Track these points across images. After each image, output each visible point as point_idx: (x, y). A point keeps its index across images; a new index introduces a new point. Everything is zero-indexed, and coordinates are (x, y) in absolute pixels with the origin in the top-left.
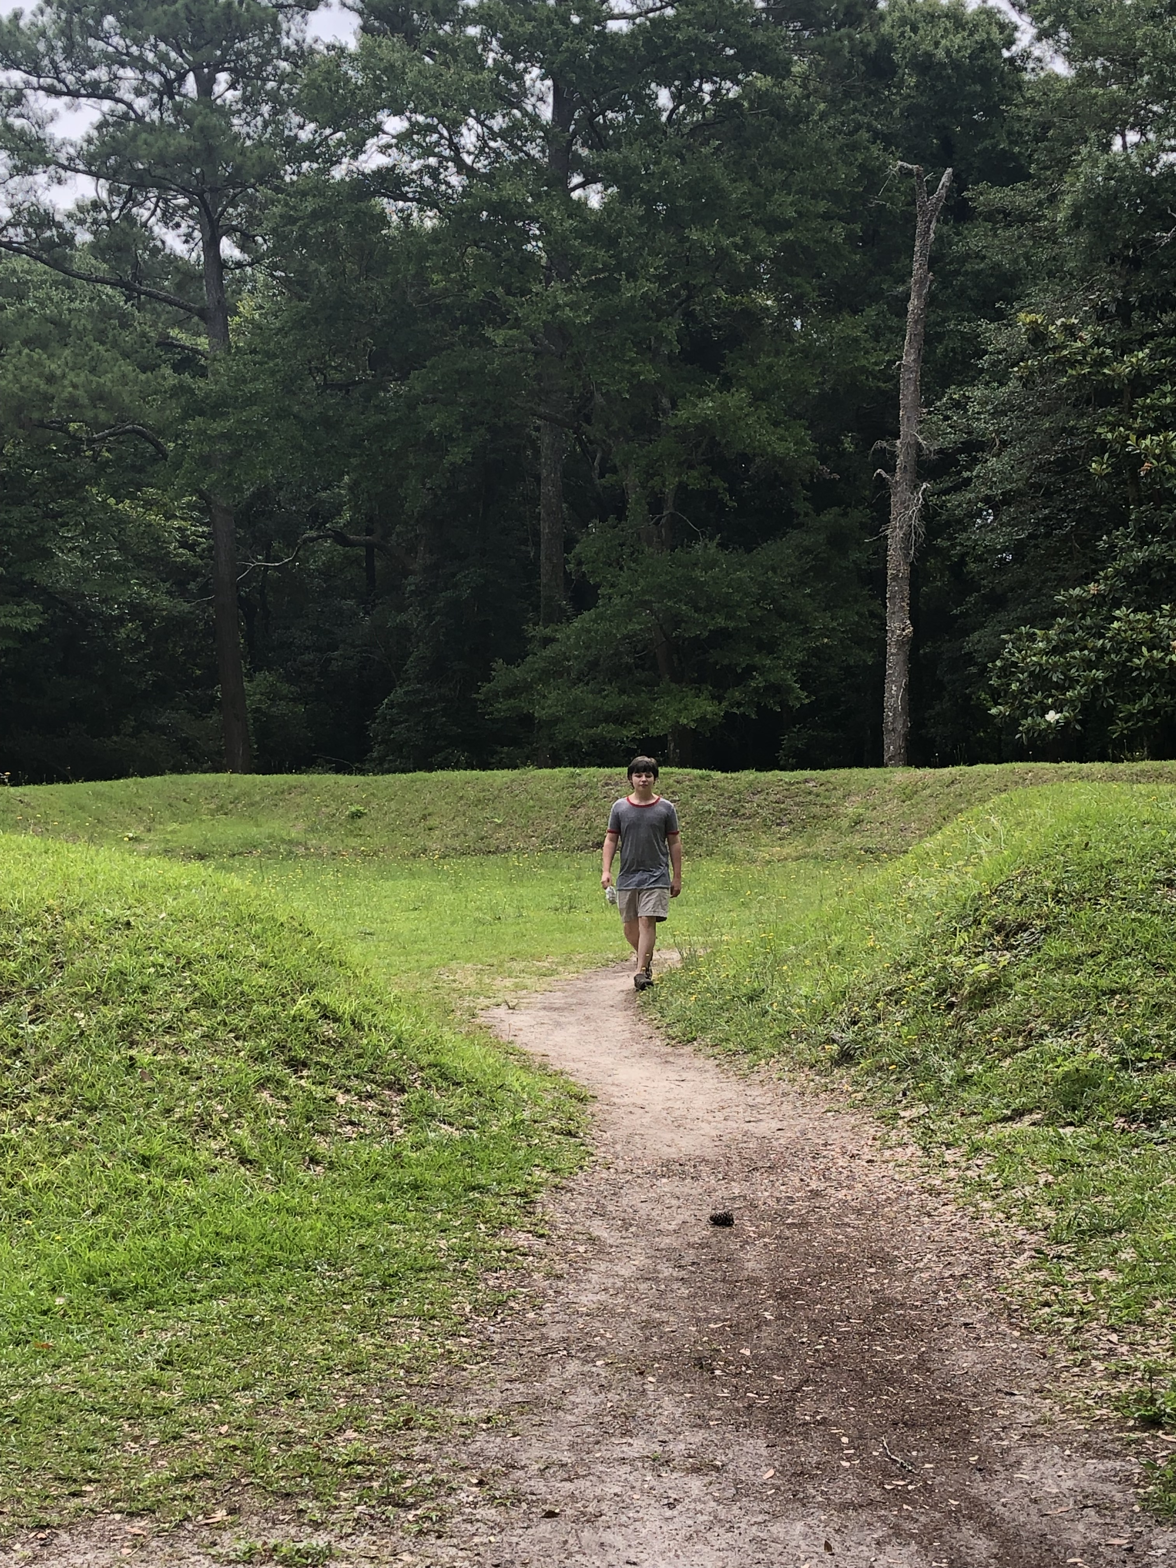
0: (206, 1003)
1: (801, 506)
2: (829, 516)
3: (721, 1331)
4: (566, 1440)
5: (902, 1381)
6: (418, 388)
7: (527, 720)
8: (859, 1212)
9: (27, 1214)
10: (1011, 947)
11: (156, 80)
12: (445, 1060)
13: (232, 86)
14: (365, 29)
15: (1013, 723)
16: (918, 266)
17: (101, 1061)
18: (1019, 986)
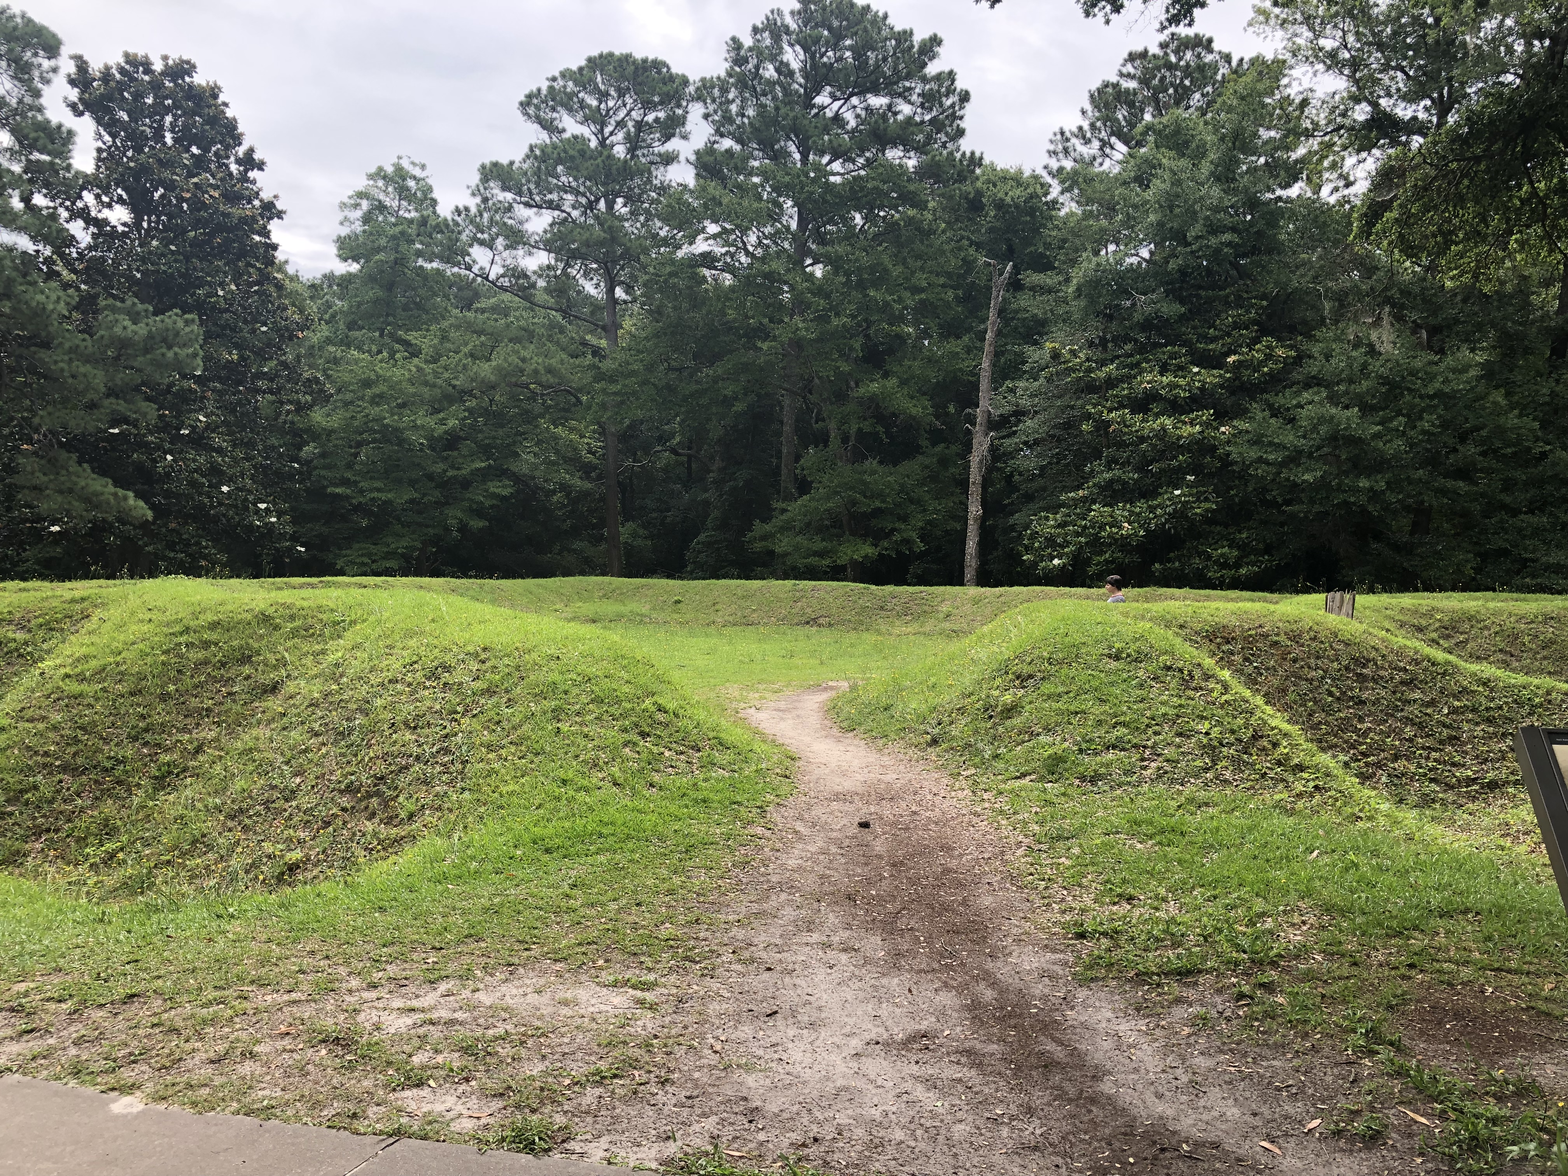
0: (598, 701)
1: (924, 443)
2: (940, 448)
3: (861, 881)
4: (778, 933)
5: (953, 911)
6: (720, 371)
7: (771, 553)
8: (936, 823)
9: (502, 807)
10: (1024, 687)
11: (583, 201)
12: (722, 735)
13: (625, 205)
14: (697, 175)
15: (1035, 564)
16: (992, 314)
17: (543, 729)
18: (1028, 707)
